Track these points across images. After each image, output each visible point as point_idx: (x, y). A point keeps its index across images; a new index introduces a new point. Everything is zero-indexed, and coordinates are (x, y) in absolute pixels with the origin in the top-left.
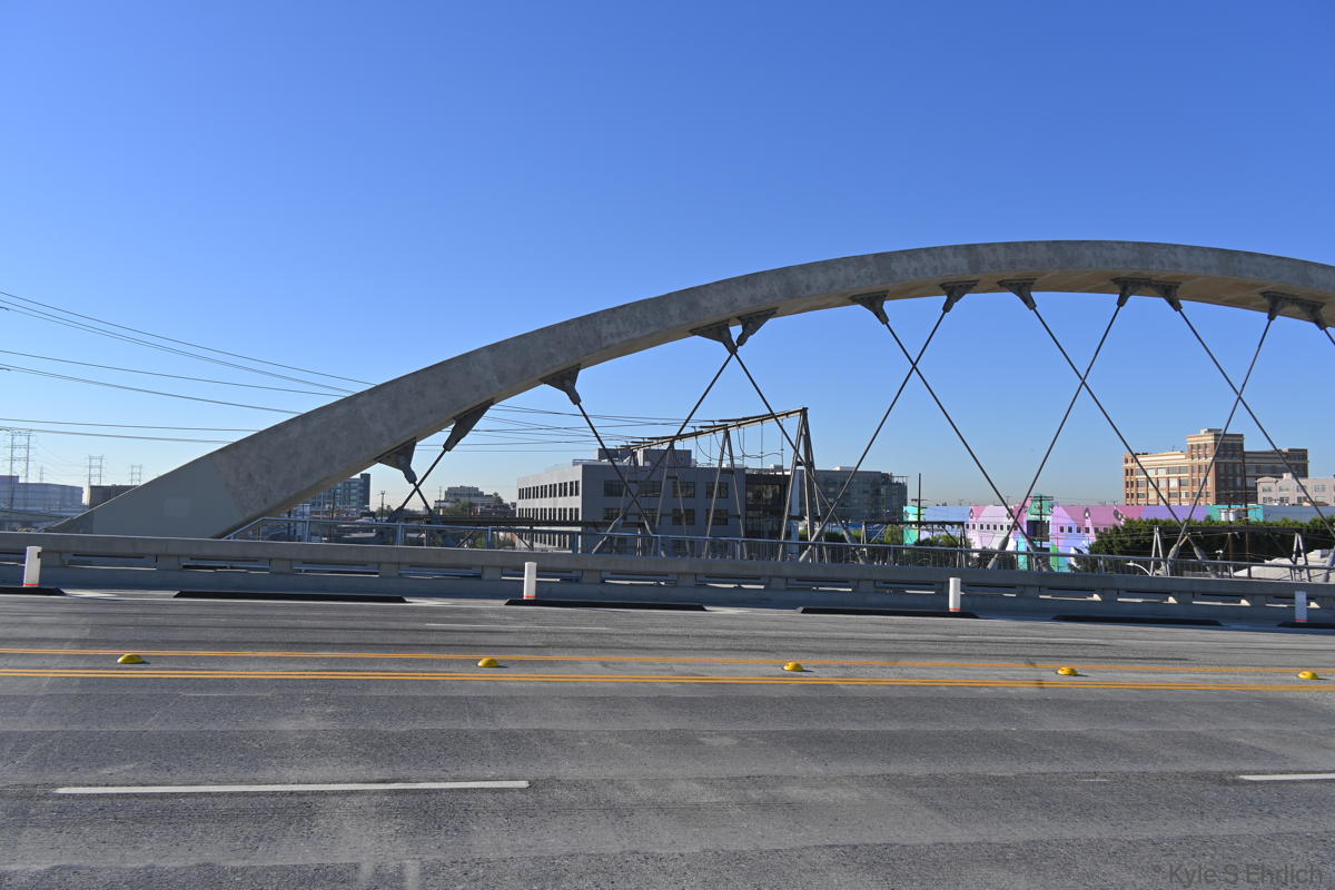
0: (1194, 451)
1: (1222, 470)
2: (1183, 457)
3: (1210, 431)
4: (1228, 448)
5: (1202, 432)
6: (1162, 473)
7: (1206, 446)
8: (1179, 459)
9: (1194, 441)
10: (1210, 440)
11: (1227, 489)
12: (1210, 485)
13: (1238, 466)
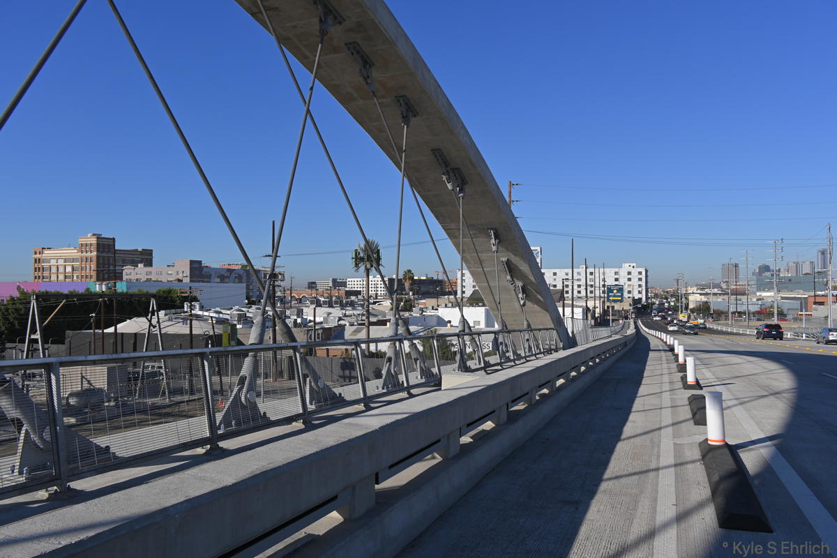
0: (83, 247)
1: (101, 261)
2: (76, 251)
3: (94, 235)
4: (105, 246)
5: (89, 235)
6: (61, 262)
7: (91, 244)
8: (73, 252)
9: (83, 241)
10: (94, 241)
11: (104, 273)
12: (92, 270)
13: (111, 259)
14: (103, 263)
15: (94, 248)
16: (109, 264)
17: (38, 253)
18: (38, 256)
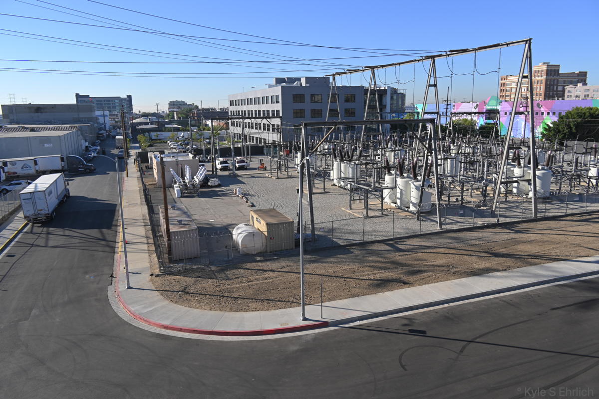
0: (536, 73)
3: (544, 63)
4: (552, 71)
5: (540, 64)
7: (542, 71)
10: (544, 68)
11: (549, 92)
12: (541, 90)
13: (556, 80)
14: (550, 85)
15: (544, 73)
16: (554, 85)
17: (503, 79)
18: (503, 81)
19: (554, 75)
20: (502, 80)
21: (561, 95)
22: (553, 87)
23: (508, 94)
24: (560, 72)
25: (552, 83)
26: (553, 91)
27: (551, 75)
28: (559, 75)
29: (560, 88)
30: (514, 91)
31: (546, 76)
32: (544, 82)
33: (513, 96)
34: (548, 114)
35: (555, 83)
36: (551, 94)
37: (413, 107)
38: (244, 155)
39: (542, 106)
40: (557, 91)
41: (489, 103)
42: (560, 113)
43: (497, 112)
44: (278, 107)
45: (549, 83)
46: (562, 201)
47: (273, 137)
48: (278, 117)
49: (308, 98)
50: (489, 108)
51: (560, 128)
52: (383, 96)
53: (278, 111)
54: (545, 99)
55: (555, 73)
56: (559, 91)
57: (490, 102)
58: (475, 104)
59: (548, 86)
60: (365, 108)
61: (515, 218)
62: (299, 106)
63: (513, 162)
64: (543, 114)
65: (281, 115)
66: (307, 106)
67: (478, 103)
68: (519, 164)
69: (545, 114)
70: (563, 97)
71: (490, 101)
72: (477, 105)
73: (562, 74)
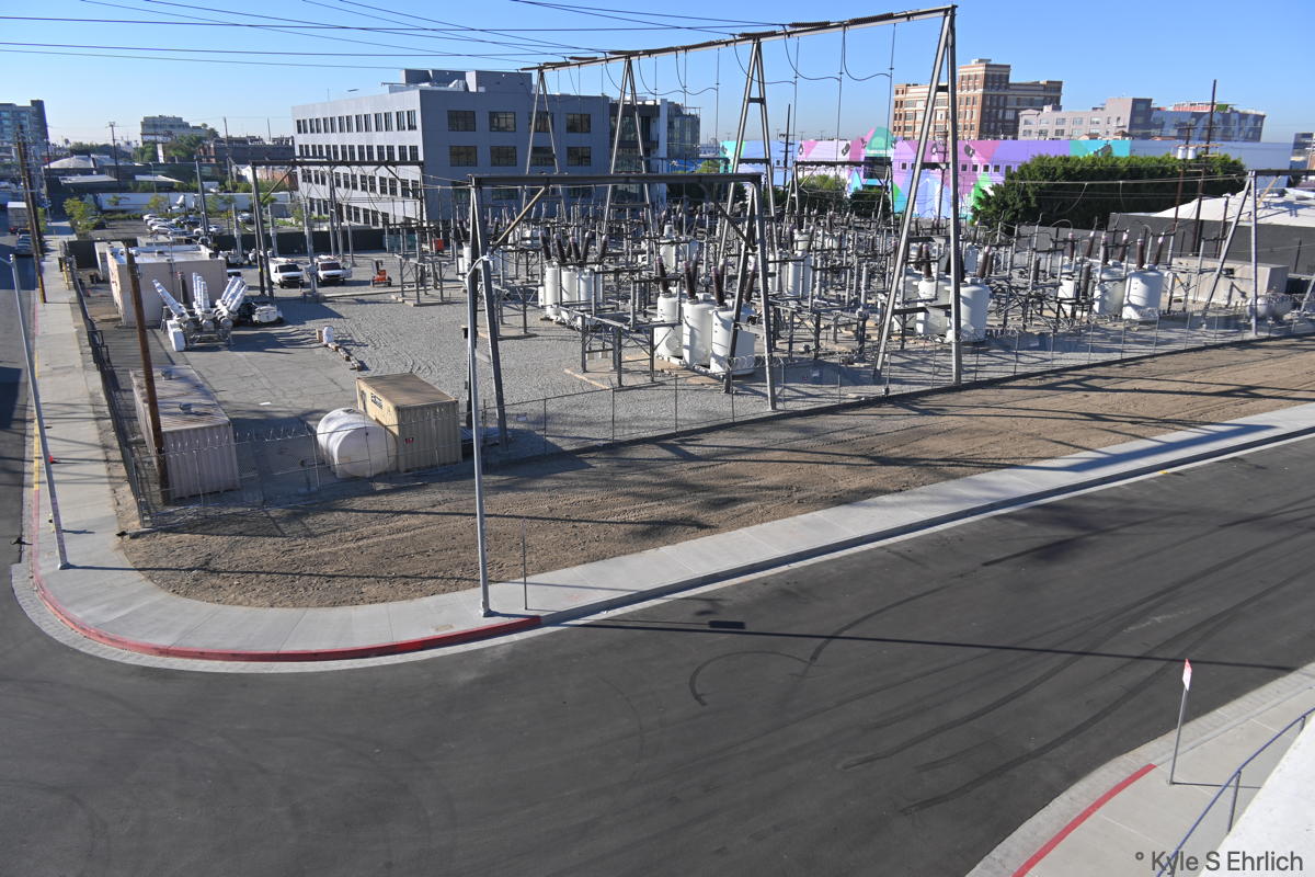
0: (965, 82)
3: (981, 61)
4: (996, 78)
5: (975, 62)
7: (976, 76)
10: (980, 70)
11: (990, 121)
12: (974, 118)
13: (1002, 98)
14: (991, 107)
15: (980, 82)
16: (998, 108)
17: (900, 92)
18: (900, 96)
19: (999, 87)
20: (897, 93)
21: (1011, 129)
22: (997, 113)
23: (909, 123)
24: (1011, 81)
25: (995, 104)
26: (997, 121)
27: (992, 87)
28: (1008, 86)
29: (1010, 115)
30: (920, 117)
31: (985, 87)
32: (979, 99)
33: (918, 129)
34: (986, 168)
35: (1001, 104)
36: (992, 125)
37: (717, 148)
38: (337, 250)
39: (974, 152)
40: (1004, 121)
41: (871, 142)
42: (1008, 168)
43: (885, 162)
44: (415, 138)
45: (988, 103)
46: (1008, 349)
47: (405, 209)
48: (414, 161)
49: (482, 121)
50: (871, 153)
51: (1008, 198)
52: (652, 120)
53: (414, 149)
54: (980, 138)
55: (1001, 82)
56: (1008, 121)
57: (873, 141)
58: (843, 145)
59: (987, 110)
60: (612, 146)
61: (919, 384)
62: (463, 139)
63: (917, 268)
64: (975, 168)
65: (421, 158)
66: (482, 139)
67: (849, 142)
68: (929, 273)
69: (980, 168)
70: (1014, 133)
71: (873, 138)
72: (848, 147)
73: (1015, 84)
